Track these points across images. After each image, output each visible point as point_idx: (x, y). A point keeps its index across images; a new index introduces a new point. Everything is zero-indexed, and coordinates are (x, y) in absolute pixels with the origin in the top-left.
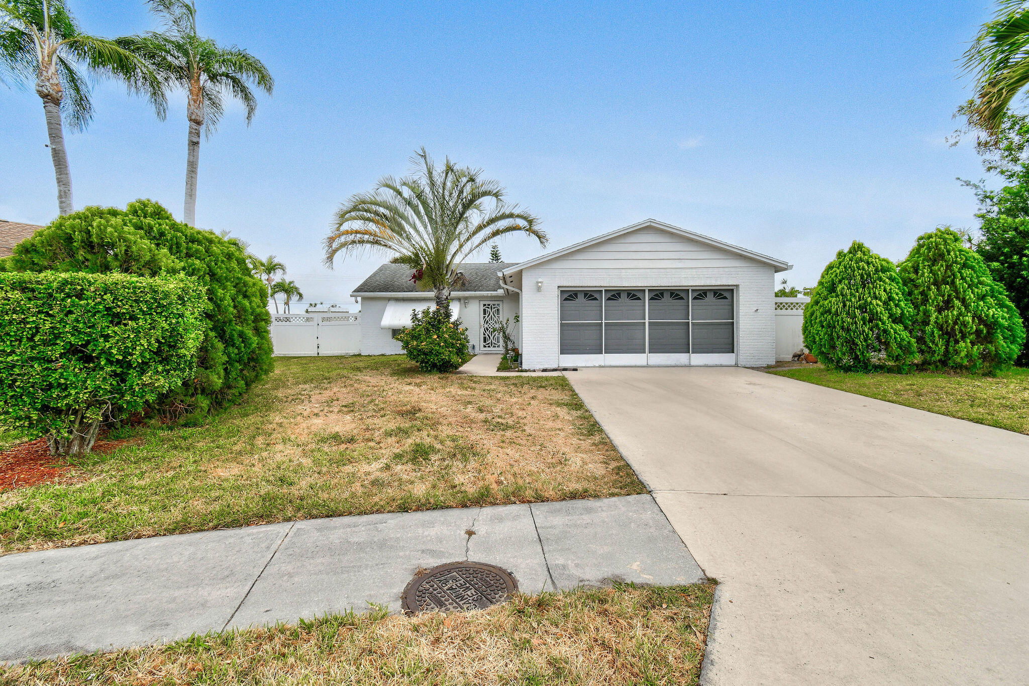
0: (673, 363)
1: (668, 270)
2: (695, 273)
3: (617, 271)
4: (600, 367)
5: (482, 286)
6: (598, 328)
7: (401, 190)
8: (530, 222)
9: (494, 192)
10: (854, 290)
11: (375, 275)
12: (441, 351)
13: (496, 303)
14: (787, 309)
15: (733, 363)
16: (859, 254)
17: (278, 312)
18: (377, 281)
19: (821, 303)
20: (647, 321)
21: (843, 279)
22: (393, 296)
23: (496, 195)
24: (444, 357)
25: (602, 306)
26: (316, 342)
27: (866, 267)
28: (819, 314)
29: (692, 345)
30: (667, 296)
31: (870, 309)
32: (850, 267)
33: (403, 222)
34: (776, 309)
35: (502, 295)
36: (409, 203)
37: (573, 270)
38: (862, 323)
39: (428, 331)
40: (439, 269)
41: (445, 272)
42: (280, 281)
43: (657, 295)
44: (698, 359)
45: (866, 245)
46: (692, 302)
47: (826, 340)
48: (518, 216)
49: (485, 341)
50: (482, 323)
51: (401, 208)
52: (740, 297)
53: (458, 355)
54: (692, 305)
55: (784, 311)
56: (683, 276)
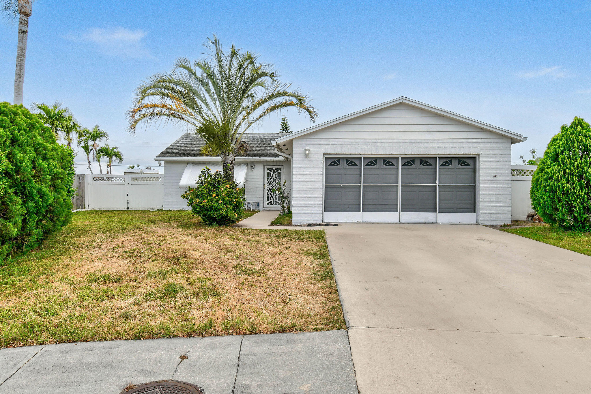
0: (421, 221)
1: (418, 141)
2: (441, 144)
3: (373, 141)
4: (358, 223)
5: (266, 152)
6: (358, 190)
7: (194, 71)
8: (300, 100)
9: (270, 73)
10: (573, 159)
11: (177, 142)
12: (220, 207)
13: (278, 167)
14: (523, 175)
15: (475, 222)
16: (579, 129)
17: (101, 173)
18: (178, 147)
19: (546, 170)
20: (400, 184)
21: (565, 150)
22: (190, 160)
23: (272, 76)
24: (222, 213)
25: (360, 171)
26: (126, 198)
27: (584, 140)
28: (543, 180)
29: (439, 205)
30: (417, 163)
31: (586, 177)
32: (570, 140)
33: (196, 98)
34: (513, 175)
35: (282, 160)
36: (202, 82)
37: (336, 140)
38: (579, 188)
39: (209, 191)
40: (225, 138)
41: (230, 140)
42: (104, 146)
43: (408, 162)
44: (444, 217)
45: (586, 121)
46: (439, 169)
47: (549, 203)
48: (290, 95)
49: (268, 200)
50: (266, 183)
51: (195, 85)
52: (481, 165)
53: (235, 211)
54: (439, 171)
55: (520, 178)
56: (431, 146)
